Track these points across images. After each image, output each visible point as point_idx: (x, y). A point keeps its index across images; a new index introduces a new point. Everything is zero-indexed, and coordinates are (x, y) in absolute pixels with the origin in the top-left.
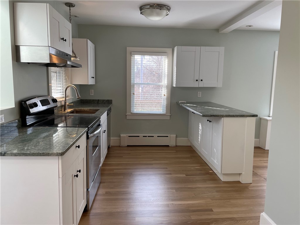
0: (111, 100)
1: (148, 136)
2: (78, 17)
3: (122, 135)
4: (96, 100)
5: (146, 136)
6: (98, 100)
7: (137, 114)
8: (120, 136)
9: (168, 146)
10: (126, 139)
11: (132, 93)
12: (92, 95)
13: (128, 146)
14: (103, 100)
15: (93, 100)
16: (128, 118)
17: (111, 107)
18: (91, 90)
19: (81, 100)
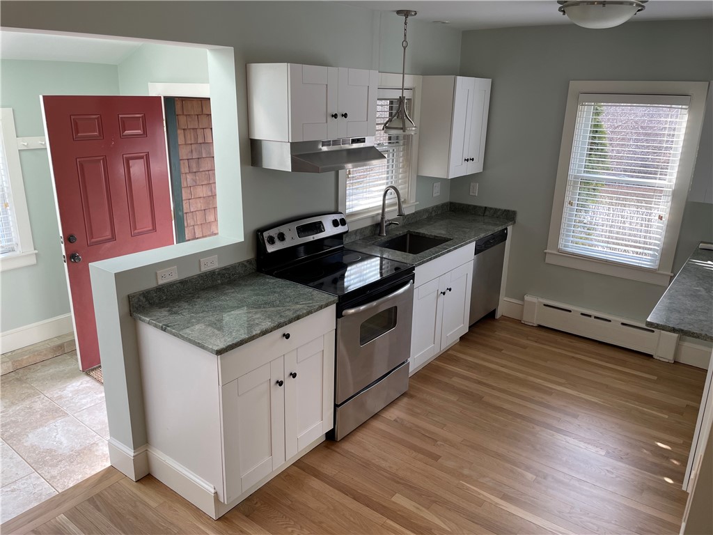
0: (514, 213)
1: (595, 317)
3: (526, 298)
4: (480, 207)
5: (590, 316)
6: (486, 208)
7: (573, 254)
8: (523, 299)
9: (651, 356)
10: (535, 307)
11: (567, 200)
12: (475, 197)
13: (540, 326)
14: (496, 210)
15: (475, 207)
16: (548, 260)
17: (506, 229)
18: (472, 184)
19: (451, 203)
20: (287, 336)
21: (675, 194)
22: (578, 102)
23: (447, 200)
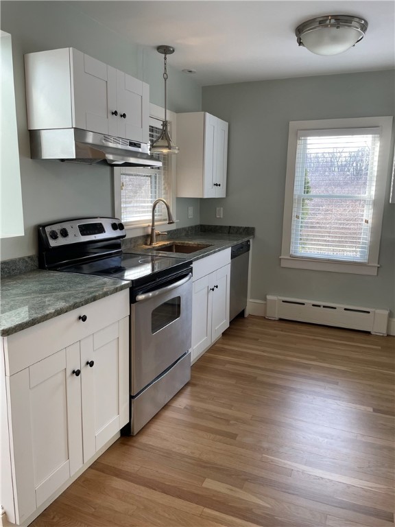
0: (253, 229)
1: (324, 307)
2: (195, 72)
3: (269, 297)
4: (226, 227)
5: (319, 306)
6: (230, 227)
7: (302, 257)
8: (265, 299)
9: (368, 333)
10: (276, 305)
11: (294, 214)
12: (221, 218)
13: (281, 320)
14: (239, 228)
15: (221, 227)
16: (284, 264)
17: (249, 241)
18: (218, 209)
19: (201, 225)
20: (84, 318)
21: (375, 203)
22: (297, 137)
23: (198, 223)
